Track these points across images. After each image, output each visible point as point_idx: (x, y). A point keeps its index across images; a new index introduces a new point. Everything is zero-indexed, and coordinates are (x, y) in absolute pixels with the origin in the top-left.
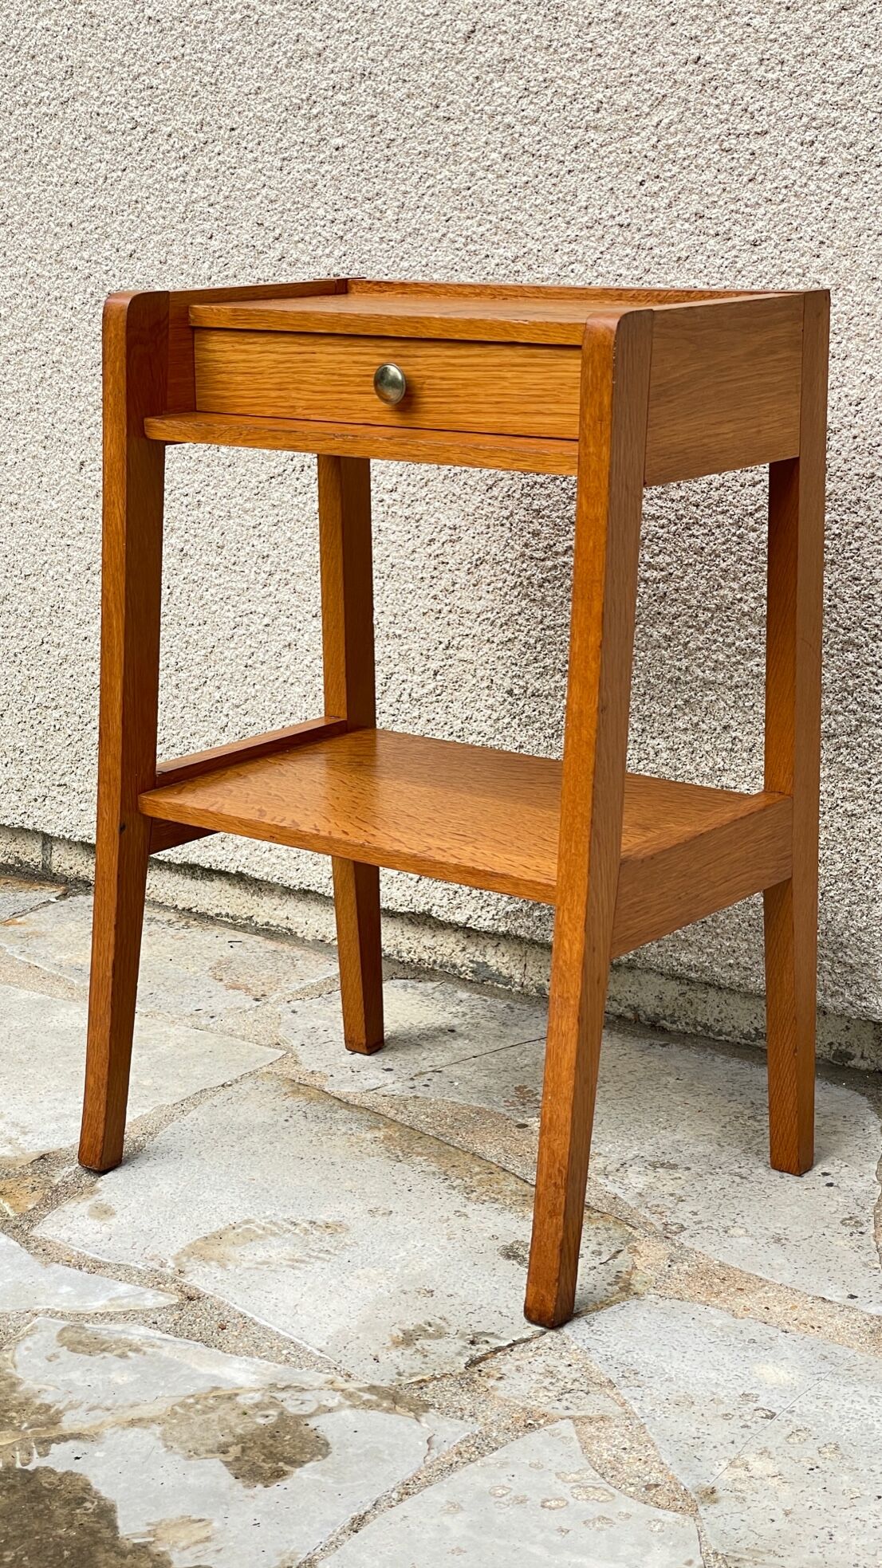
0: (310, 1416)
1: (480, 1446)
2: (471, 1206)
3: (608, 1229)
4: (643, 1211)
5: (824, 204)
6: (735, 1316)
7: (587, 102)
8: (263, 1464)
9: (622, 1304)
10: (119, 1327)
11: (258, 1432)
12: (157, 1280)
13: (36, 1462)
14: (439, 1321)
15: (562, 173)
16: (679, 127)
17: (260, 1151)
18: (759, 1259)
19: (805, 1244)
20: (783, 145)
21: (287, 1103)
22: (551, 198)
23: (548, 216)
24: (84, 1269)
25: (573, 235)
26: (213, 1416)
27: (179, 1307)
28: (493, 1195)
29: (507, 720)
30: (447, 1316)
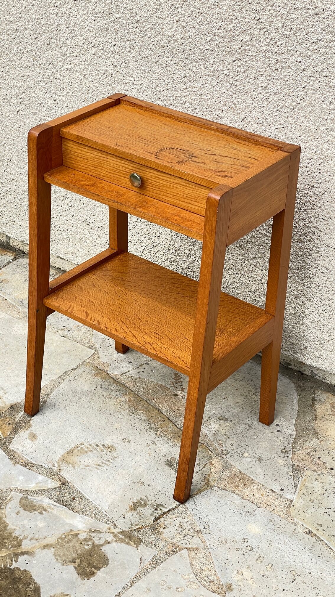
0: (102, 545)
1: (157, 561)
2: (157, 439)
3: (203, 452)
4: (215, 443)
5: (303, 86)
6: (243, 498)
7: (215, 25)
8: (87, 568)
9: (206, 491)
10: (39, 498)
11: (85, 552)
12: (52, 474)
13: (14, 565)
14: (145, 498)
15: (204, 49)
16: (250, 43)
17: (86, 406)
18: (252, 469)
19: (268, 462)
20: (289, 60)
21: (95, 380)
22: (199, 58)
23: (198, 64)
24: (28, 467)
25: (207, 74)
26: (71, 544)
27: (59, 488)
28: (165, 433)
29: (175, 237)
30: (148, 495)
